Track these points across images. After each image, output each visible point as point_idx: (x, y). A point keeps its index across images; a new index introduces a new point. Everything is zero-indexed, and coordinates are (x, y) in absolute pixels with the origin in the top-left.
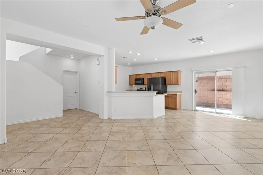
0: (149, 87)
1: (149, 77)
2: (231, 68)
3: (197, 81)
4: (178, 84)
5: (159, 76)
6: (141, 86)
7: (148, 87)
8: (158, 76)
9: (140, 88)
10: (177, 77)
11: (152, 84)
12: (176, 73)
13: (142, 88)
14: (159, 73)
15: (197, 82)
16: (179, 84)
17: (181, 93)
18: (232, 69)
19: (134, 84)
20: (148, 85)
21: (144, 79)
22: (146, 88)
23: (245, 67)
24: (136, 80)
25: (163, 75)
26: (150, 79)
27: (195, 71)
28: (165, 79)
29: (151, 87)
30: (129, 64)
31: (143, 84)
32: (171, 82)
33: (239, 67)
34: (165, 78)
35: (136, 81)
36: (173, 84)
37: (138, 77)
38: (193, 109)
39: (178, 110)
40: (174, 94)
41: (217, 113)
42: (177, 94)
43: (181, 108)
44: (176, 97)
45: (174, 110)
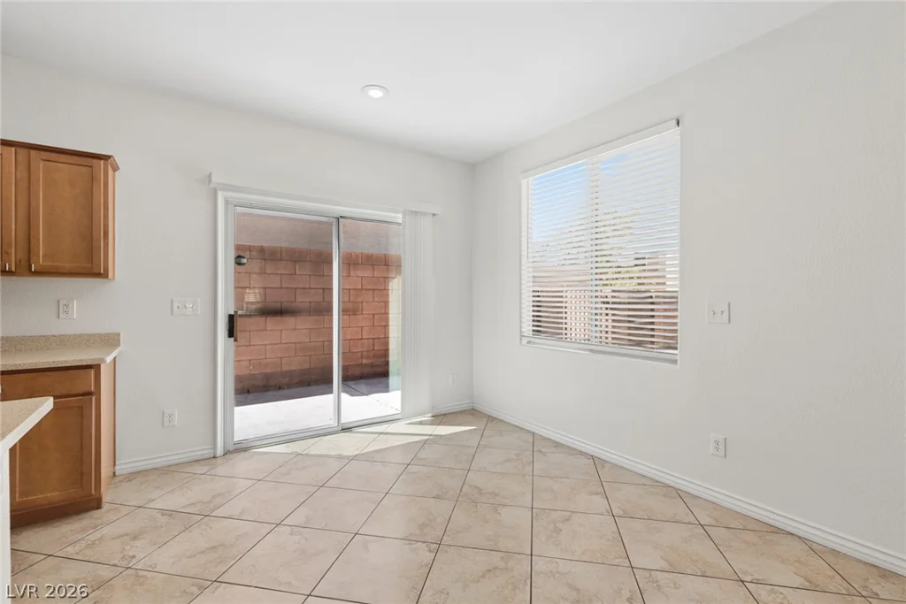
3: (239, 257)
15: (239, 263)
16: (106, 277)
18: (399, 215)
27: (226, 193)
36: (37, 273)
38: (215, 448)
39: (105, 507)
40: (66, 362)
41: (345, 427)
42: (103, 360)
43: (112, 474)
44: (90, 394)
45: (56, 524)
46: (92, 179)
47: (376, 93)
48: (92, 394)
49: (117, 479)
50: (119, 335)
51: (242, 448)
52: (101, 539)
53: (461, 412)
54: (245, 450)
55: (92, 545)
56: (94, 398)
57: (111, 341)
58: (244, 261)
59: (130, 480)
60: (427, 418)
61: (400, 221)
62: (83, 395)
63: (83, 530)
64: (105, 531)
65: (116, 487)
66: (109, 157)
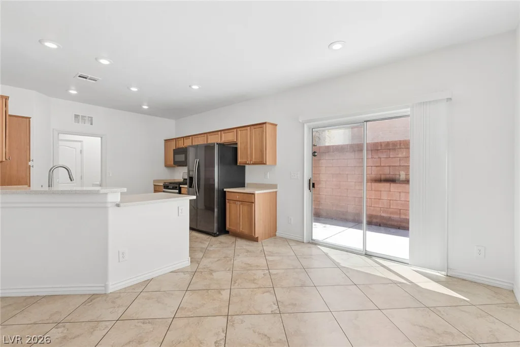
0: (191, 173)
2: (407, 107)
3: (315, 152)
4: (264, 164)
5: (223, 140)
7: (189, 172)
8: (219, 142)
10: (262, 142)
11: (196, 162)
12: (258, 130)
14: (223, 132)
15: (314, 156)
17: (275, 190)
18: (409, 109)
19: (173, 164)
21: (186, 150)
23: (449, 99)
24: (177, 151)
27: (308, 124)
30: (145, 107)
31: (186, 164)
32: (247, 158)
33: (430, 102)
34: (235, 145)
35: (176, 156)
36: (253, 164)
37: (181, 145)
38: (303, 238)
39: (259, 242)
41: (368, 253)
42: (255, 192)
43: (272, 234)
44: (253, 203)
46: (263, 131)
47: (337, 47)
51: (314, 243)
53: (487, 286)
54: (316, 244)
55: (241, 249)
57: (275, 187)
58: (316, 154)
59: (276, 239)
60: (441, 274)
61: (409, 113)
62: (251, 202)
65: (271, 239)
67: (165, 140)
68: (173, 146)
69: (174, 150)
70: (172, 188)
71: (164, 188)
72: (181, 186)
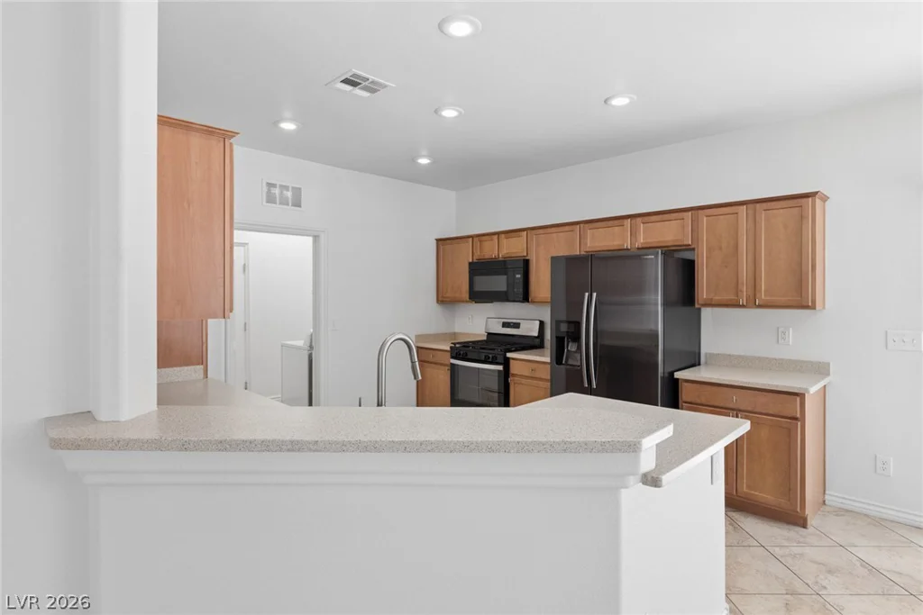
0: (564, 328)
1: (563, 251)
5: (641, 240)
6: (512, 310)
7: (556, 324)
8: (627, 245)
9: (505, 325)
10: (797, 246)
11: (590, 301)
12: (782, 215)
13: (517, 326)
14: (639, 220)
16: (813, 307)
19: (466, 296)
20: (553, 304)
21: (526, 263)
22: (542, 324)
24: (479, 268)
25: (669, 234)
26: (571, 261)
28: (689, 268)
29: (578, 324)
30: (424, 161)
31: (526, 298)
32: (737, 292)
34: (687, 255)
35: (477, 279)
36: (760, 306)
37: (491, 251)
39: (810, 529)
40: (777, 386)
42: (807, 390)
43: (821, 501)
45: (772, 524)
46: (802, 217)
48: (797, 419)
49: (827, 508)
50: (829, 364)
52: (802, 555)
55: (794, 556)
56: (799, 423)
57: (821, 369)
59: (837, 515)
62: (790, 418)
63: (788, 539)
64: (807, 550)
65: (824, 515)
66: (817, 193)
67: (440, 242)
68: (465, 256)
69: (470, 264)
70: (483, 358)
71: (452, 357)
72: (509, 355)
